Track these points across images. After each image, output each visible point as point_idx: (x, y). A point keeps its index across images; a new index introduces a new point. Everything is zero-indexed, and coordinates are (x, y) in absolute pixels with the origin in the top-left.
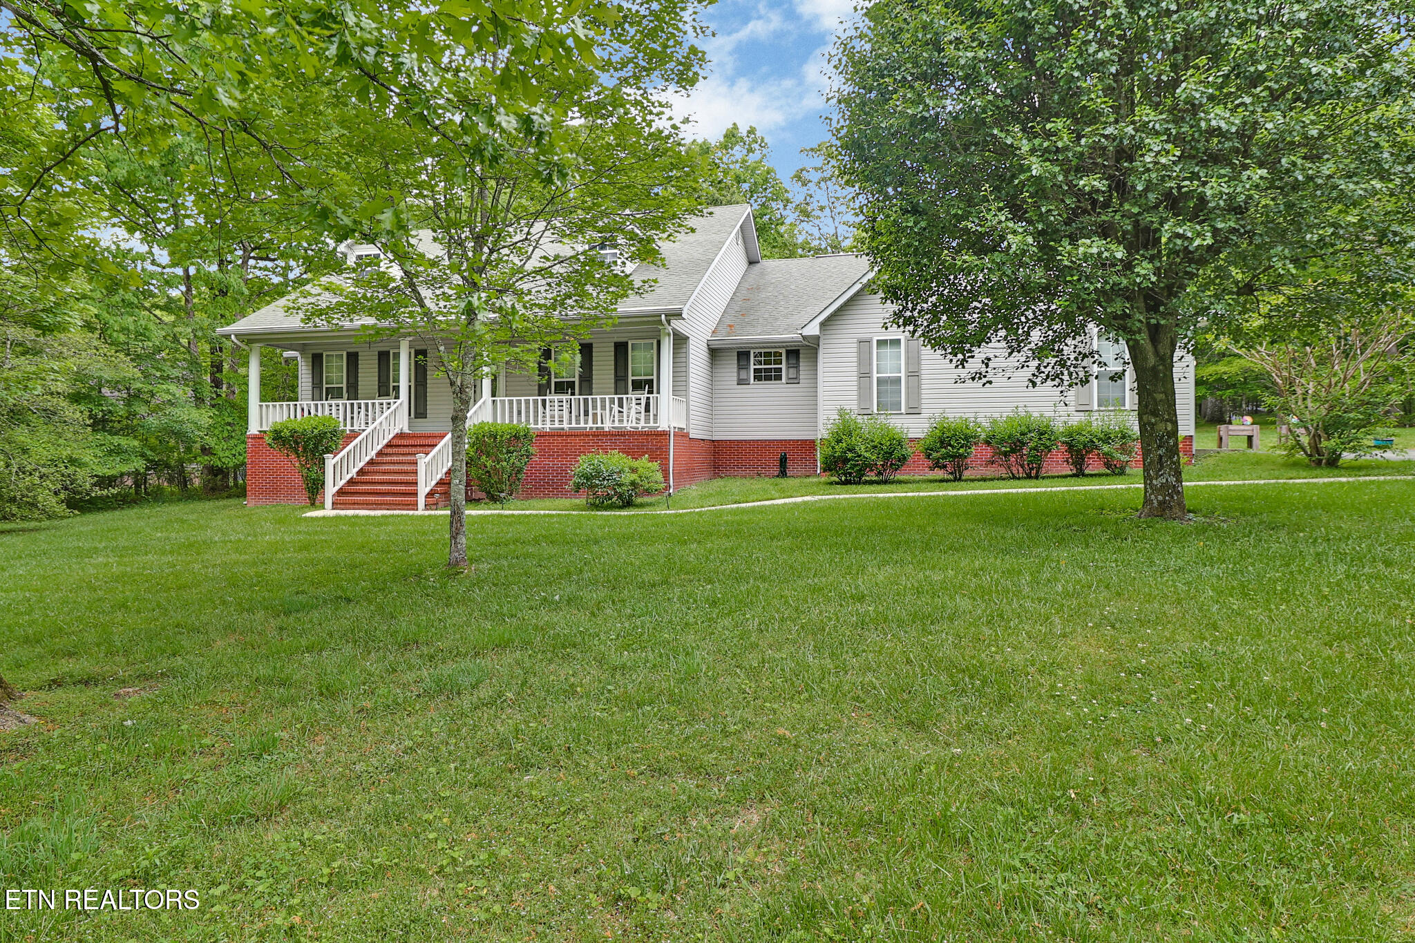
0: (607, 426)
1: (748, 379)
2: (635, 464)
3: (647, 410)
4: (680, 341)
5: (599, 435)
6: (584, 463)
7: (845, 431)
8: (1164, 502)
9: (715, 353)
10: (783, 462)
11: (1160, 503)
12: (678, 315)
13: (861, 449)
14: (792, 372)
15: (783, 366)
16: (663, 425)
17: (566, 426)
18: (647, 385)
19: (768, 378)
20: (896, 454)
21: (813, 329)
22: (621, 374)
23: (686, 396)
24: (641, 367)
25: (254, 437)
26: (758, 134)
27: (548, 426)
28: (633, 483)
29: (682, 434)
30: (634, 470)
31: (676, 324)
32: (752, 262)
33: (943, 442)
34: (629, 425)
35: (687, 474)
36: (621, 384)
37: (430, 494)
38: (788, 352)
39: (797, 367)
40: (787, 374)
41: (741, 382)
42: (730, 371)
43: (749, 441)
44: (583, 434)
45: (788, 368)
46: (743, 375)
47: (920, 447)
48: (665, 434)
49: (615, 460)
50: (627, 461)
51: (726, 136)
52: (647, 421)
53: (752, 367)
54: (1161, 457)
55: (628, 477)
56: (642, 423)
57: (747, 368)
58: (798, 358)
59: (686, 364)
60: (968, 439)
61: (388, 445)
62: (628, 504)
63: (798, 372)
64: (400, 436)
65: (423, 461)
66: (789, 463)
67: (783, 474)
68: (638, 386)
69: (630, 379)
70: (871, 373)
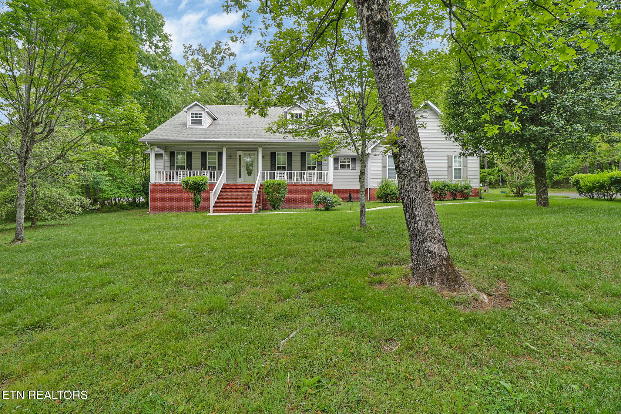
1: (338, 167)
8: (545, 202)
10: (350, 196)
11: (544, 203)
14: (353, 165)
15: (350, 163)
16: (330, 182)
19: (345, 168)
21: (370, 151)
22: (303, 164)
36: (303, 168)
37: (256, 206)
38: (352, 159)
39: (355, 164)
40: (352, 166)
41: (335, 168)
43: (338, 189)
45: (352, 164)
46: (336, 166)
48: (331, 185)
53: (339, 163)
54: (544, 190)
57: (338, 164)
58: (355, 161)
61: (223, 189)
63: (355, 166)
64: (225, 185)
65: (254, 193)
66: (353, 197)
67: (350, 200)
69: (307, 166)
70: (386, 166)
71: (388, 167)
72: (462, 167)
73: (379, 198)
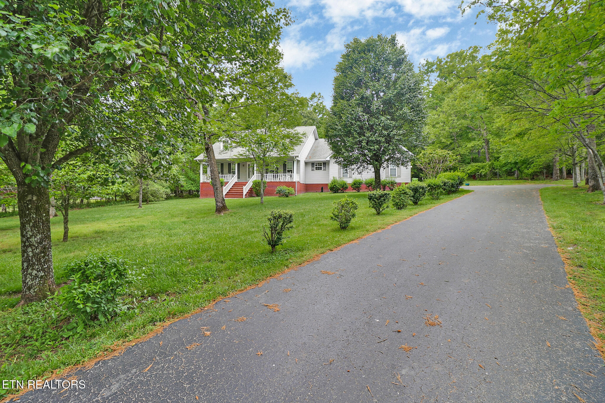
0: (282, 181)
1: (314, 170)
2: (289, 188)
3: (291, 177)
4: (298, 161)
5: (280, 182)
6: (279, 188)
7: (334, 181)
9: (306, 163)
10: (322, 188)
12: (298, 157)
13: (337, 185)
15: (322, 166)
16: (294, 180)
17: (273, 180)
18: (291, 171)
19: (319, 169)
20: (344, 187)
21: (328, 159)
22: (285, 168)
23: (300, 174)
24: (290, 167)
25: (202, 183)
26: (321, 95)
27: (269, 181)
28: (288, 192)
29: (298, 182)
30: (288, 190)
31: (297, 158)
32: (316, 139)
33: (355, 184)
34: (287, 180)
35: (300, 191)
36: (285, 171)
37: (246, 195)
38: (323, 163)
39: (325, 167)
40: (323, 168)
41: (312, 170)
42: (310, 167)
43: (314, 184)
44: (277, 182)
47: (350, 185)
48: (295, 182)
49: (284, 188)
50: (287, 188)
51: (312, 96)
52: (291, 179)
53: (315, 167)
55: (287, 191)
56: (290, 180)
58: (325, 165)
59: (300, 167)
60: (360, 183)
61: (234, 185)
62: (287, 197)
64: (236, 183)
65: (244, 187)
66: (324, 189)
67: (322, 191)
68: (289, 171)
71: (342, 169)
72: (396, 168)
73: (330, 190)
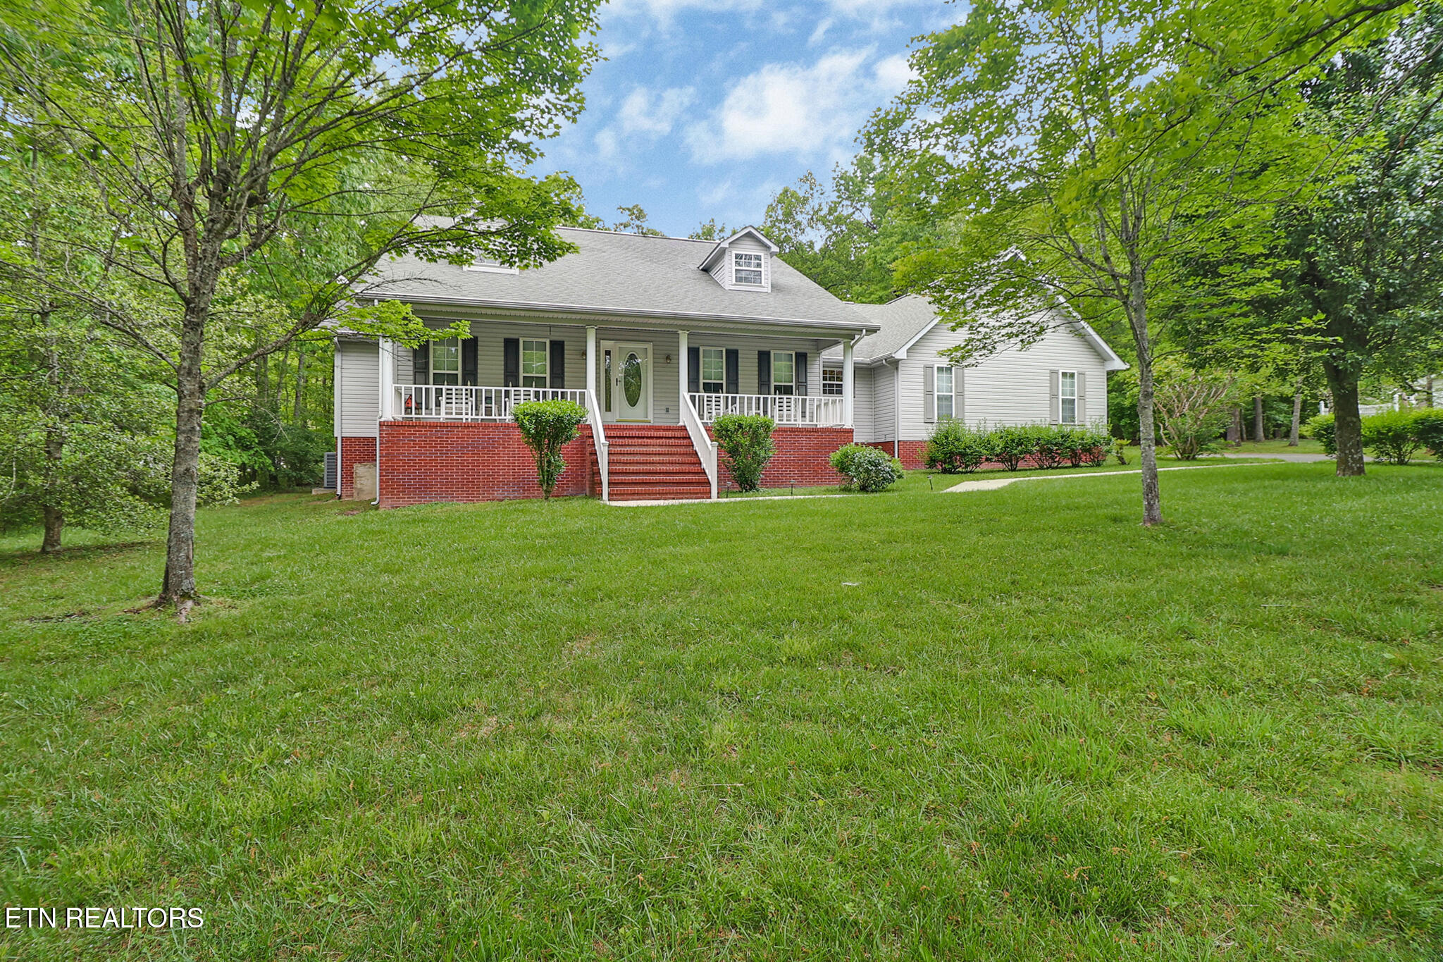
21: (901, 353)
24: (782, 374)
36: (764, 388)
69: (773, 384)
70: (933, 391)
71: (936, 394)
72: (1076, 398)
73: (932, 462)
